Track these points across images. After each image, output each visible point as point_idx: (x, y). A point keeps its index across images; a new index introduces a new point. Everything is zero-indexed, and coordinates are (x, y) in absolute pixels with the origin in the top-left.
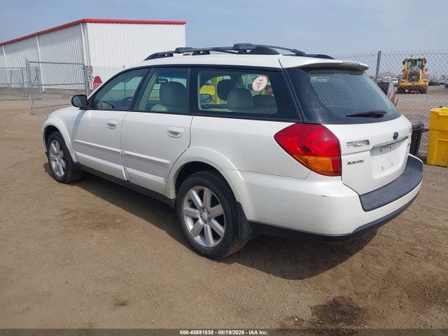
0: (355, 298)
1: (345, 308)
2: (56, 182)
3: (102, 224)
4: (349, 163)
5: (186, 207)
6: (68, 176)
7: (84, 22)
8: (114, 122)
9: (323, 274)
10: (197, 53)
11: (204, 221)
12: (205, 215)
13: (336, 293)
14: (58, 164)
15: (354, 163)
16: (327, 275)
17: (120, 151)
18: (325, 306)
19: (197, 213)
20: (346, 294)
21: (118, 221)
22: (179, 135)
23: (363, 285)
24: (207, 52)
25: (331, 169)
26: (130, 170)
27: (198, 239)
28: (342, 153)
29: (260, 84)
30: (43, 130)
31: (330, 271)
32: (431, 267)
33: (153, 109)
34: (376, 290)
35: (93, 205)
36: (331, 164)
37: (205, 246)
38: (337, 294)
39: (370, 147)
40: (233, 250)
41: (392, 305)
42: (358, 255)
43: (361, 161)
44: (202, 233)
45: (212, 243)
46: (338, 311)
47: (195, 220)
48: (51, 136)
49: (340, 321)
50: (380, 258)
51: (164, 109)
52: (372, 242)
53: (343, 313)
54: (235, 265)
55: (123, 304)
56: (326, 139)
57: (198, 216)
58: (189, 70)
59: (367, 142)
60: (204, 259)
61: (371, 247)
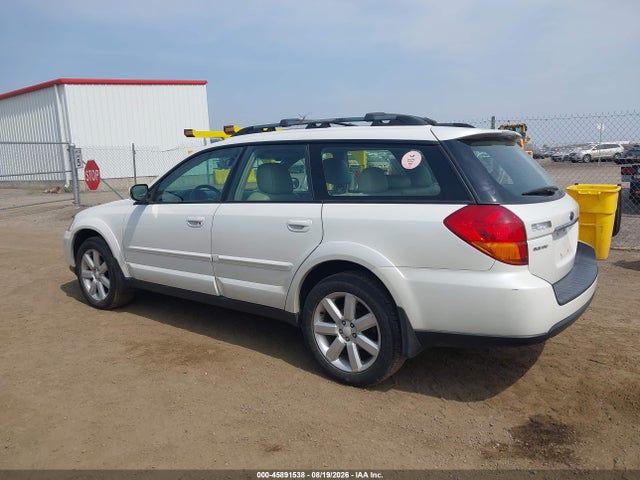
0: (554, 415)
1: (548, 427)
2: (92, 308)
3: (192, 358)
4: (535, 249)
5: (318, 322)
6: (115, 299)
7: (60, 83)
8: (199, 219)
9: (504, 392)
10: (312, 125)
11: (347, 338)
12: (348, 330)
13: (530, 413)
14: (96, 283)
15: (539, 248)
16: (509, 392)
17: (209, 256)
18: (524, 427)
19: (334, 328)
20: (542, 411)
21: (210, 352)
22: (305, 229)
23: (557, 400)
24: (326, 124)
25: (518, 257)
26: (225, 281)
27: (338, 363)
28: (528, 236)
29: (412, 160)
30: (69, 236)
31: (511, 388)
32: (624, 374)
33: (250, 199)
34: (574, 404)
35: (163, 334)
36: (518, 251)
37: (350, 371)
38: (532, 413)
39: (552, 229)
40: (392, 371)
41: (600, 419)
42: (535, 368)
43: (545, 247)
44: (344, 355)
45: (360, 366)
46: (541, 432)
47: (331, 339)
48: (85, 243)
49: (549, 441)
50: (562, 369)
51: (266, 198)
52: (545, 351)
53: (548, 432)
54: (392, 392)
55: (276, 449)
56: (507, 221)
57: (337, 332)
58: (307, 147)
59: (549, 224)
60: (350, 390)
61: (546, 358)
